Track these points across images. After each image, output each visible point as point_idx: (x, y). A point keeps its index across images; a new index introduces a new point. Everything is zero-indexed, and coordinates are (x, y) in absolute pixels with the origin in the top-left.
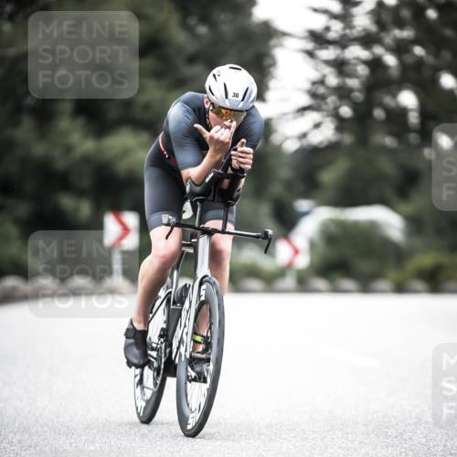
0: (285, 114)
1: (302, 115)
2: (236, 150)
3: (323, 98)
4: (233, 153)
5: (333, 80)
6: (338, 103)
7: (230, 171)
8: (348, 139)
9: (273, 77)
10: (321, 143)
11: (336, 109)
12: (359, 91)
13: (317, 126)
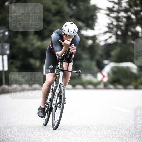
0: (100, 34)
1: (106, 34)
2: (71, 47)
3: (112, 29)
4: (70, 48)
5: (115, 23)
6: (117, 30)
7: (69, 53)
8: (120, 41)
9: (96, 22)
10: (111, 43)
11: (116, 32)
12: (123, 26)
13: (110, 37)
